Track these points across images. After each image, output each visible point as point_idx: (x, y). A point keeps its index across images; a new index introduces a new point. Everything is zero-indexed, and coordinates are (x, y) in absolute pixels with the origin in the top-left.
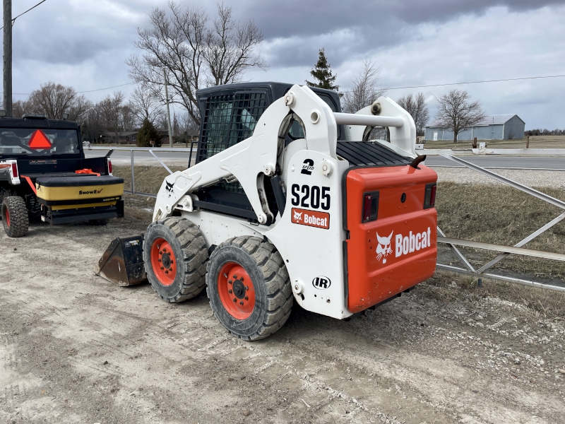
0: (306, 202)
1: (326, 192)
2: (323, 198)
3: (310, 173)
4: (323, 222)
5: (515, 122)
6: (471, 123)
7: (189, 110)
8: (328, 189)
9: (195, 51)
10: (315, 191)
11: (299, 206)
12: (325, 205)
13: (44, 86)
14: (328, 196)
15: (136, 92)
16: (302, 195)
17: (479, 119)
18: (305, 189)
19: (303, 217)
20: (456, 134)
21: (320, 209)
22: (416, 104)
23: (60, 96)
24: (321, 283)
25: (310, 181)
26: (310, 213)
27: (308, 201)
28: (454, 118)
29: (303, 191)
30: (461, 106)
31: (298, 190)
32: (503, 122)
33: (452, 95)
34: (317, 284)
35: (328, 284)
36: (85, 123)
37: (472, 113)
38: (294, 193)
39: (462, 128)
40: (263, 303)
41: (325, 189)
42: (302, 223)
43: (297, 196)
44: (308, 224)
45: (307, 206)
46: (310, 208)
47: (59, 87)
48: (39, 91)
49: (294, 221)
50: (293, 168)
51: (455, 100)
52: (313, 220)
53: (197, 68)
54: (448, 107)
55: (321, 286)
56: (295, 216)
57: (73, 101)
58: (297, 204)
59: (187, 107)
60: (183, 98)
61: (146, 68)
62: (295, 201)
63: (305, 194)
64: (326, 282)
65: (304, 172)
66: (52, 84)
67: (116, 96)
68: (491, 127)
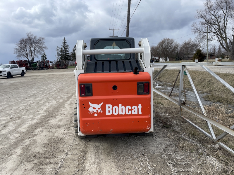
7: (220, 43)
9: (225, 14)
13: (163, 40)
15: (196, 38)
23: (168, 43)
36: (177, 52)
47: (168, 39)
48: (161, 42)
53: (226, 23)
57: (172, 44)
59: (220, 41)
60: (218, 38)
61: (200, 27)
66: (165, 39)
67: (189, 40)
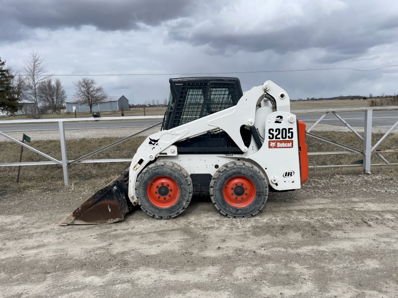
0: (278, 137)
1: (291, 131)
2: (289, 133)
3: (280, 122)
4: (290, 145)
5: (123, 100)
6: (99, 100)
8: (292, 129)
10: (284, 131)
11: (274, 139)
12: (290, 137)
14: (292, 133)
16: (275, 134)
17: (104, 97)
18: (278, 131)
19: (276, 144)
20: (91, 107)
21: (287, 139)
22: (55, 86)
24: (288, 174)
25: (280, 126)
26: (281, 142)
27: (280, 136)
28: (88, 97)
29: (276, 131)
30: (91, 89)
31: (273, 131)
32: (117, 100)
33: (84, 82)
34: (286, 176)
35: (292, 174)
37: (99, 94)
38: (270, 133)
39: (94, 103)
40: (263, 192)
41: (289, 129)
42: (276, 147)
43: (273, 134)
44: (280, 147)
45: (279, 138)
46: (281, 139)
49: (270, 147)
50: (269, 121)
51: (87, 85)
52: (283, 145)
54: (83, 89)
55: (288, 176)
56: (271, 145)
58: (273, 138)
62: (271, 137)
63: (277, 133)
64: (292, 173)
65: (277, 122)
68: (110, 103)
